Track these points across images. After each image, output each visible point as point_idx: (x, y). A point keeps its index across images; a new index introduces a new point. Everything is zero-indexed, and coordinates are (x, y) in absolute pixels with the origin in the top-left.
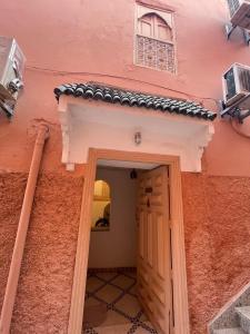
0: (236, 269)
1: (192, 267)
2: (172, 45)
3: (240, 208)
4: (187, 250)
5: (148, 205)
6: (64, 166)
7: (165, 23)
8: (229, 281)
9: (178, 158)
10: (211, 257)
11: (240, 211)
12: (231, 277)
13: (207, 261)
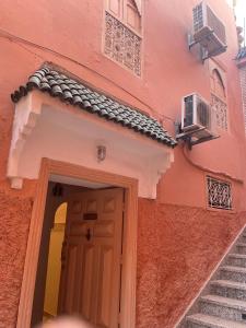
0: (175, 302)
1: (141, 306)
2: (139, 39)
3: (182, 239)
4: (137, 287)
5: (88, 237)
6: (9, 180)
7: (135, 5)
8: (169, 315)
9: (137, 181)
10: (157, 292)
11: (182, 242)
12: (171, 310)
13: (153, 297)
